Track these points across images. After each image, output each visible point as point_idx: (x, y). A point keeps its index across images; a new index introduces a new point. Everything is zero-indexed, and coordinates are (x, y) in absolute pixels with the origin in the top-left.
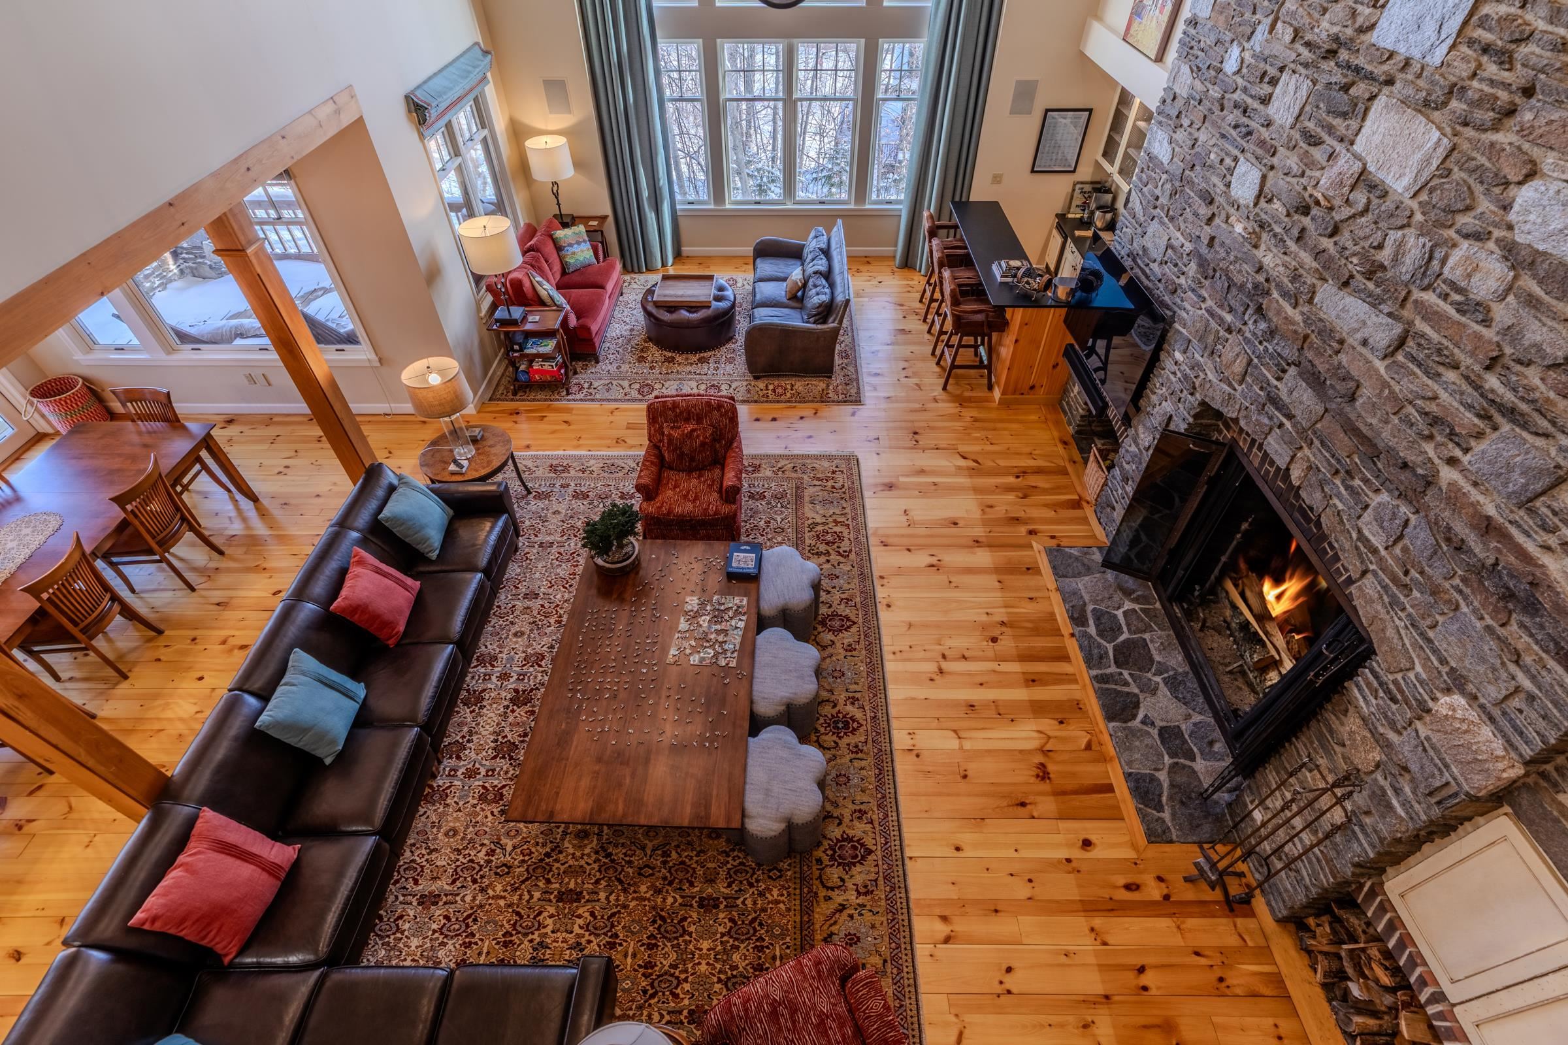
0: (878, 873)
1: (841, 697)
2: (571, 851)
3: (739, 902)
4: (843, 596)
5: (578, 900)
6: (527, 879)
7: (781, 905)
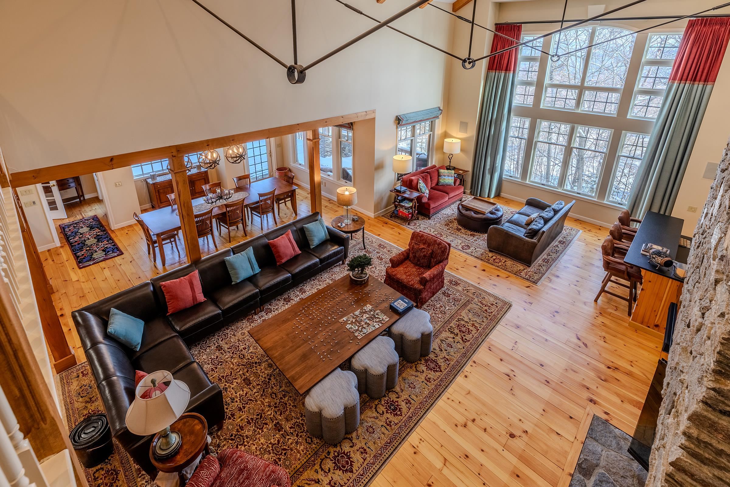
0: (345, 484)
1: (404, 396)
2: (262, 368)
3: (288, 437)
4: (447, 357)
5: (248, 385)
6: (244, 365)
7: (299, 455)
